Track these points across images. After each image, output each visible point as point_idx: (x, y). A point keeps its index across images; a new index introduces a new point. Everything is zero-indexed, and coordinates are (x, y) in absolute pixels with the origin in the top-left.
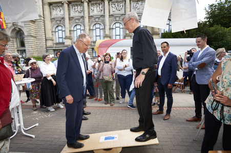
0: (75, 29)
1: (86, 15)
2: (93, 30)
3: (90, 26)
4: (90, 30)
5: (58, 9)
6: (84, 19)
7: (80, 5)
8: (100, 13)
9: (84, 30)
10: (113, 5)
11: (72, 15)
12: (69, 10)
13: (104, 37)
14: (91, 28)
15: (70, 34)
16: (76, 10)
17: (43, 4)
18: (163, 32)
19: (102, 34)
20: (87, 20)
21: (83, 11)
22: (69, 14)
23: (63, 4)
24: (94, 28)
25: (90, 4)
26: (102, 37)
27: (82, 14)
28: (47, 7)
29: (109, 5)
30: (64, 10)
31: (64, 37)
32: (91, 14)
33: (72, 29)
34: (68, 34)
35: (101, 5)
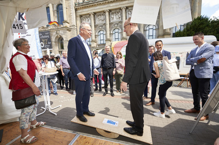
0: (99, 34)
1: (108, 22)
2: (113, 34)
3: (110, 31)
4: (110, 34)
5: (87, 19)
6: (106, 26)
7: (103, 15)
8: (118, 20)
9: (106, 34)
10: (129, 12)
11: (96, 24)
12: (95, 19)
13: (121, 40)
14: (111, 33)
15: (95, 38)
16: (100, 19)
17: (76, 17)
18: (174, 32)
19: (120, 37)
20: (108, 26)
21: (105, 19)
22: (95, 23)
23: (90, 15)
24: (114, 32)
25: (111, 13)
26: (120, 39)
27: (104, 22)
28: (79, 18)
29: (126, 12)
30: (91, 20)
31: (91, 40)
32: (111, 21)
33: (97, 34)
34: (94, 38)
35: (119, 14)
